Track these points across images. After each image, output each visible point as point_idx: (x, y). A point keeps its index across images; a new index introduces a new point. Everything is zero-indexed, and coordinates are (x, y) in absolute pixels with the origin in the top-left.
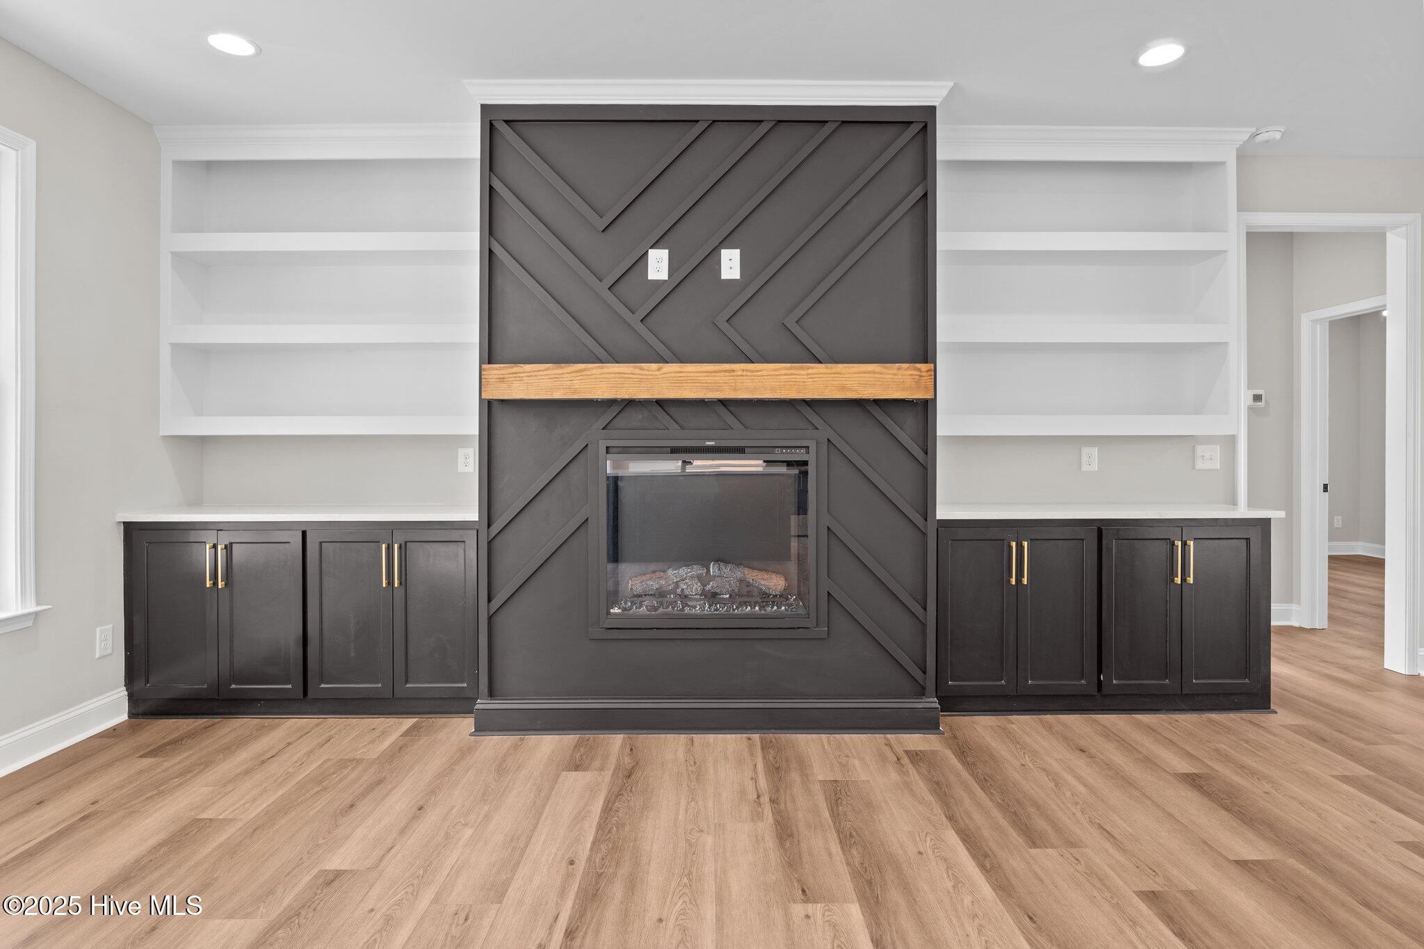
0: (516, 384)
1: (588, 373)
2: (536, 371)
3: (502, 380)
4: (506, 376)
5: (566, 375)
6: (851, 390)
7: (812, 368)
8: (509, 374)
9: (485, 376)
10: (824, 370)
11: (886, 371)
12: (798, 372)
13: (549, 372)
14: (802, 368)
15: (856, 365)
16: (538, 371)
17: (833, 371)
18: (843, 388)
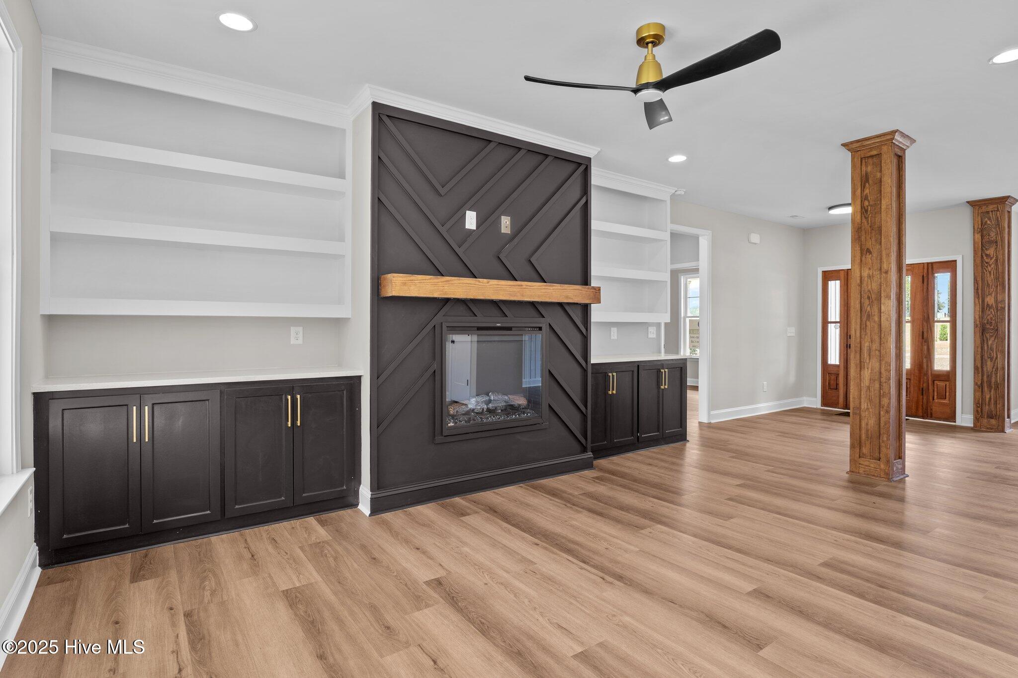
0: (412, 288)
1: (452, 282)
2: (423, 280)
3: (404, 284)
4: (407, 282)
5: (440, 283)
6: (570, 298)
7: (555, 286)
8: (409, 280)
9: (395, 281)
10: (559, 288)
11: (583, 289)
12: (549, 288)
13: (431, 281)
14: (550, 286)
15: (572, 286)
16: (425, 280)
17: (563, 288)
18: (567, 297)
